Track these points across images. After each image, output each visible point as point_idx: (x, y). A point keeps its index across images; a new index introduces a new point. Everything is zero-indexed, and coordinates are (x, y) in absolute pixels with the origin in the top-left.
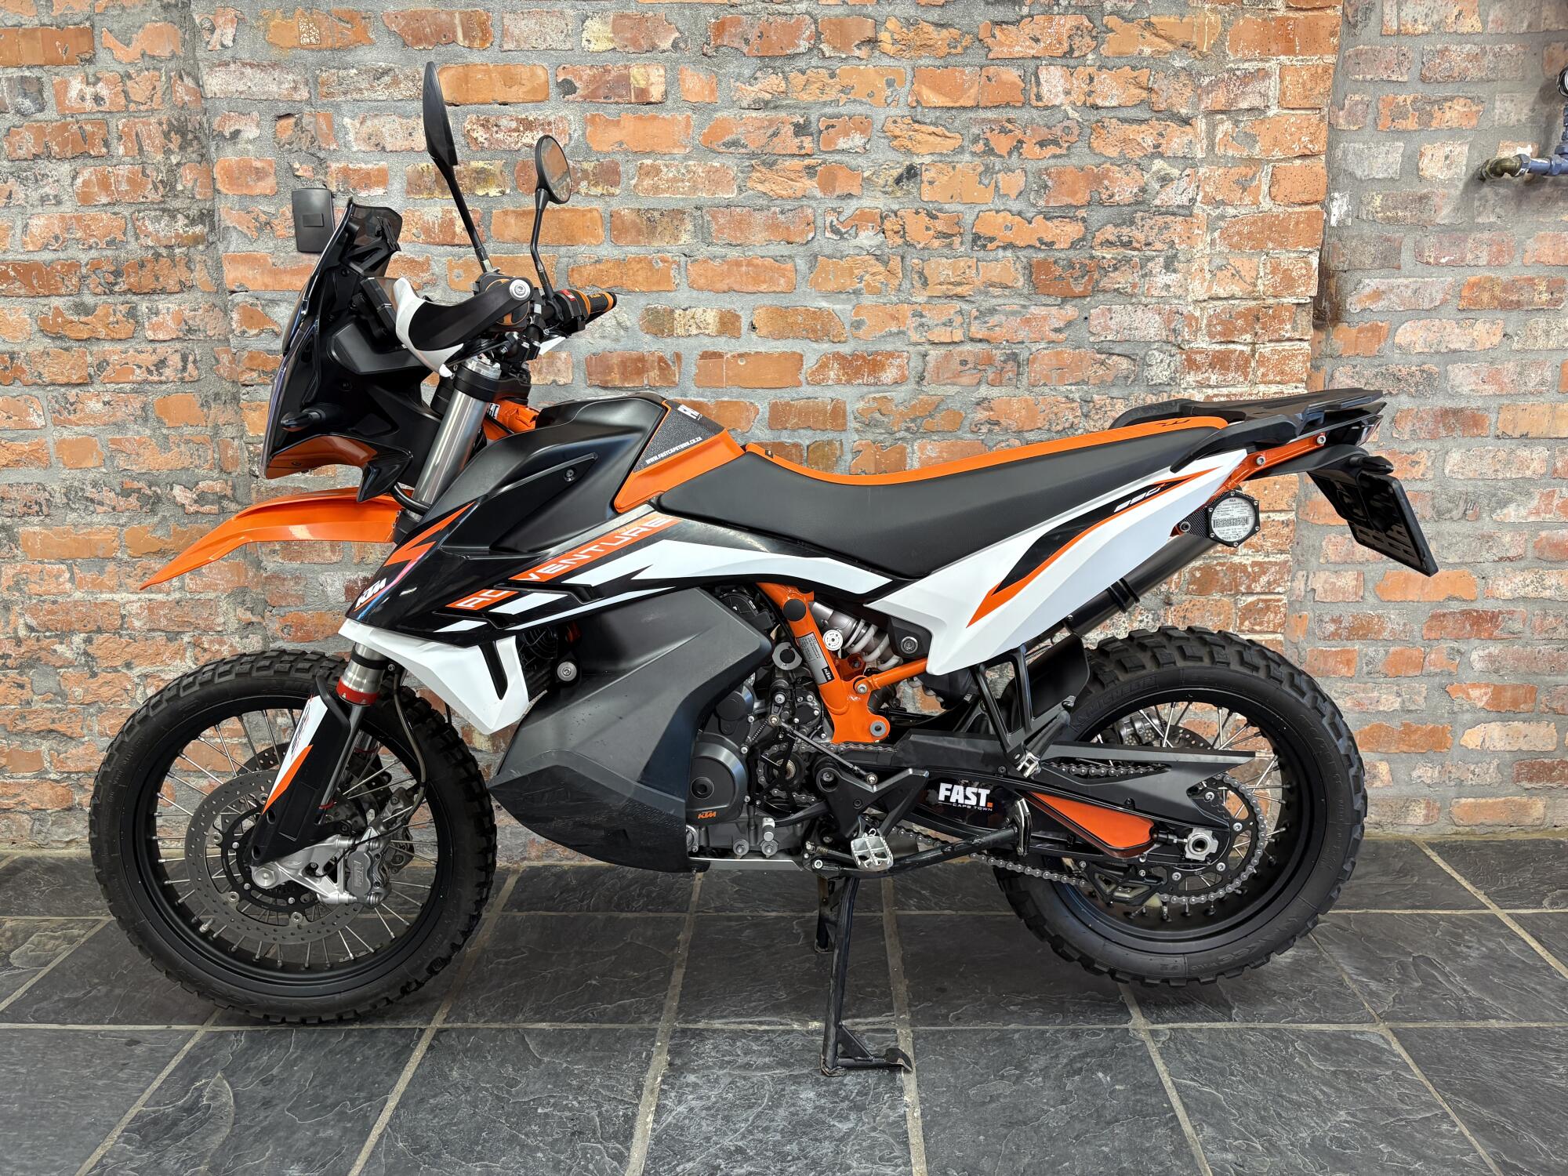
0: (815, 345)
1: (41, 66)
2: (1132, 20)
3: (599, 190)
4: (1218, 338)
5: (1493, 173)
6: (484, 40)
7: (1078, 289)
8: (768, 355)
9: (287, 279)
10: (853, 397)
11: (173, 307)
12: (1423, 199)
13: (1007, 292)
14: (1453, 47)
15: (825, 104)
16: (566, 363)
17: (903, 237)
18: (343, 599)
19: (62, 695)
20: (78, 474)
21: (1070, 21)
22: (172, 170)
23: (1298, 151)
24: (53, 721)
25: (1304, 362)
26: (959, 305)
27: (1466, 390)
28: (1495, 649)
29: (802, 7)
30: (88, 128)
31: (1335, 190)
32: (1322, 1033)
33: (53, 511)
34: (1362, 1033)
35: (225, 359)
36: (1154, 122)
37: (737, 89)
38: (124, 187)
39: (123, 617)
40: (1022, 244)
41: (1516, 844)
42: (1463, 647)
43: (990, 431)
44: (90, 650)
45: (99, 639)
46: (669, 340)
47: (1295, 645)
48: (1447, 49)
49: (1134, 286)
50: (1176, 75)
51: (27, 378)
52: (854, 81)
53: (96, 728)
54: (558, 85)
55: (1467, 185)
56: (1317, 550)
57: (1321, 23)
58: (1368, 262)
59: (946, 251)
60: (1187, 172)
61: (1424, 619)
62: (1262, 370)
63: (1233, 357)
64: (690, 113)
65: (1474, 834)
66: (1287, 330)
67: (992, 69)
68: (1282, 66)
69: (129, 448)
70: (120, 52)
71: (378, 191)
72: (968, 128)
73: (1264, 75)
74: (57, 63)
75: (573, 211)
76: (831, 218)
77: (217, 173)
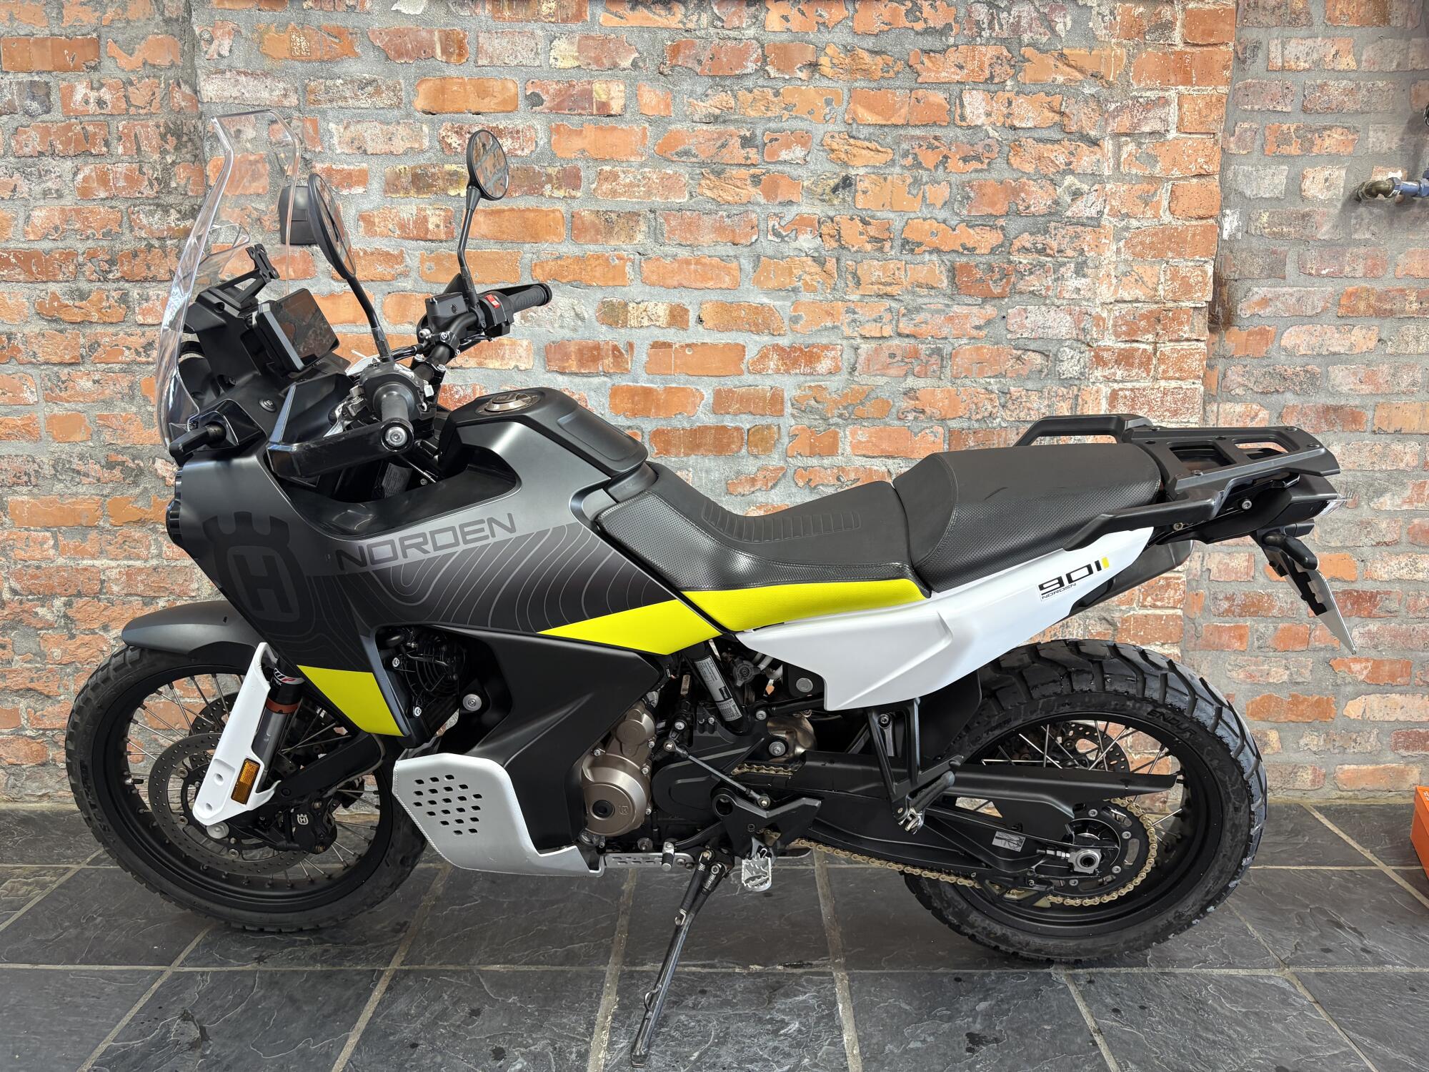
0: (756, 338)
1: (50, 72)
2: (1047, 51)
3: (561, 193)
4: (1124, 338)
5: (1367, 194)
6: (460, 55)
7: (997, 290)
8: (714, 346)
10: (790, 385)
11: (163, 294)
12: (1304, 216)
13: (933, 292)
14: (1331, 83)
15: (769, 119)
16: (528, 349)
17: (839, 240)
19: (42, 655)
20: (66, 447)
21: (990, 52)
22: (166, 169)
23: (1194, 171)
24: (32, 680)
25: (1201, 361)
26: (888, 303)
27: (1345, 389)
28: (1373, 626)
29: (751, 32)
30: (90, 128)
31: (1227, 207)
32: (1231, 977)
33: (41, 482)
34: (1270, 977)
36: (1066, 143)
37: (690, 104)
38: (122, 183)
39: (103, 582)
40: (947, 249)
41: (1395, 808)
43: (916, 418)
44: (70, 613)
45: (79, 603)
46: (623, 331)
47: (1192, 620)
48: (1325, 84)
49: (1048, 288)
50: (1086, 101)
51: (22, 357)
52: (796, 100)
54: (527, 97)
55: (1344, 205)
57: (1216, 57)
58: (1257, 272)
59: (877, 254)
60: (1096, 187)
62: (1163, 367)
63: (1137, 354)
64: (647, 125)
65: (1357, 799)
66: (1186, 332)
67: (920, 92)
68: (1180, 95)
69: (115, 423)
70: (124, 61)
71: (360, 190)
72: (898, 144)
73: (1165, 102)
74: (65, 69)
75: (537, 211)
76: (773, 222)
77: (209, 171)
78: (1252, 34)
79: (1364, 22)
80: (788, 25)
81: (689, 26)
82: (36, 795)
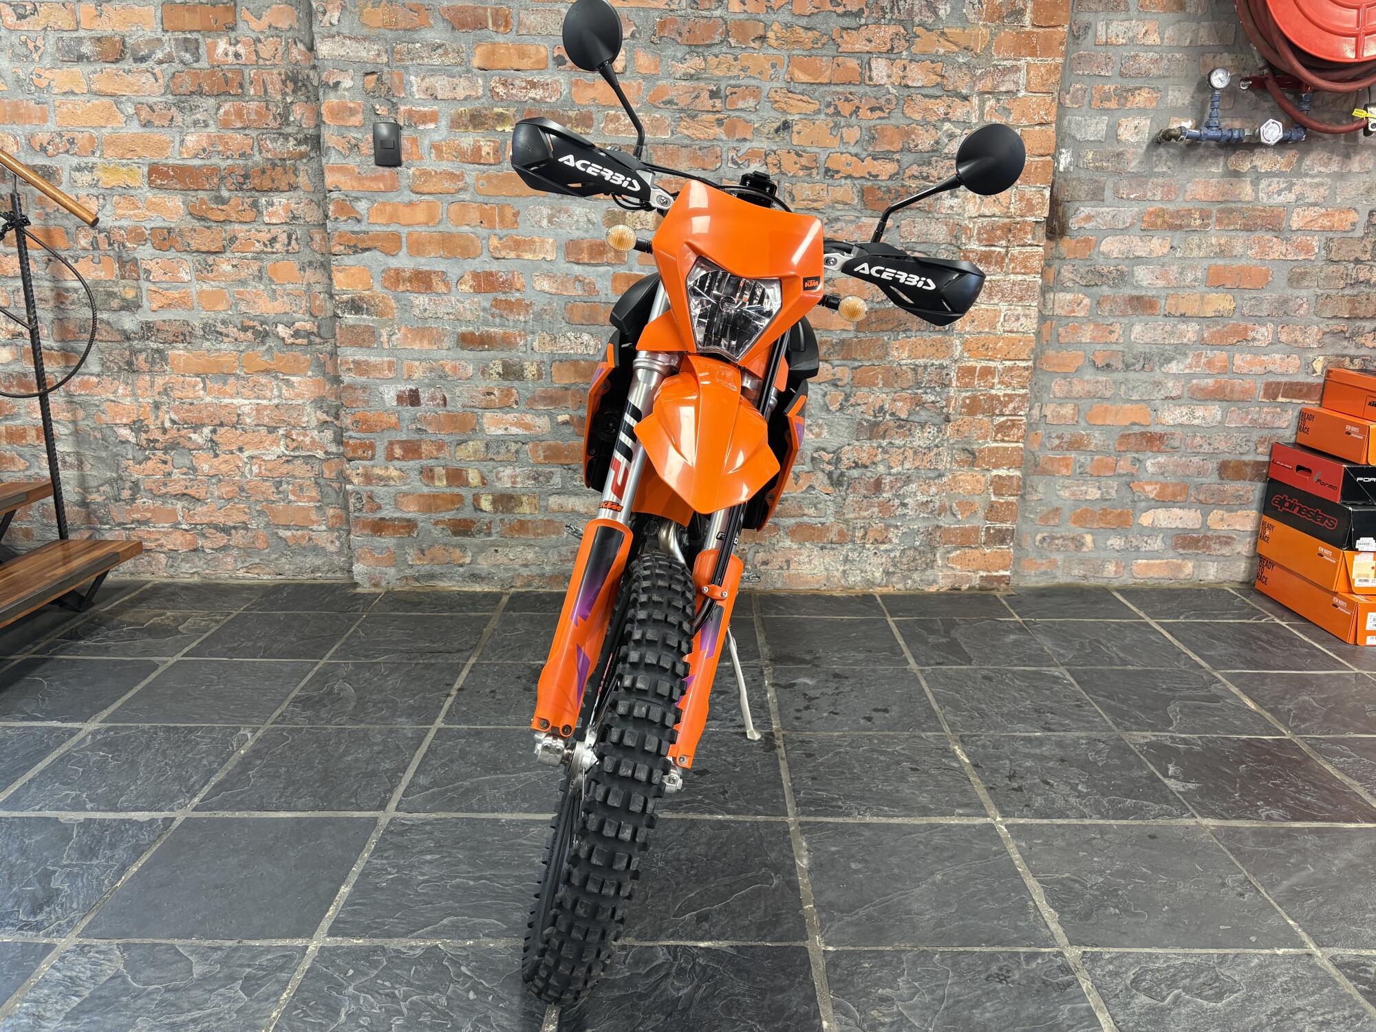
1: (199, 32)
2: (932, 30)
4: (984, 243)
5: (1165, 139)
6: (507, 24)
9: (367, 183)
11: (284, 201)
12: (1119, 155)
13: (847, 207)
14: (1142, 54)
16: (552, 245)
17: (779, 168)
18: (395, 403)
19: (194, 469)
20: (212, 315)
21: (892, 30)
22: (286, 107)
23: (1037, 119)
24: (186, 488)
25: (1040, 260)
27: (1145, 283)
28: (1161, 459)
29: (718, 13)
30: (230, 75)
31: (1063, 147)
32: (1025, 670)
33: (193, 340)
34: (1048, 671)
35: (317, 237)
36: (945, 98)
37: (673, 66)
38: (253, 117)
39: (239, 415)
40: (857, 176)
41: (1173, 590)
42: (1141, 456)
44: (215, 438)
45: (221, 430)
47: (1032, 452)
48: (1137, 55)
49: (930, 206)
50: (960, 67)
51: (180, 246)
52: (748, 64)
53: (216, 493)
54: (554, 59)
55: (1148, 147)
56: (1048, 389)
57: (1054, 36)
58: (1083, 196)
59: (807, 179)
60: (966, 131)
61: (1116, 437)
62: (1012, 265)
63: (994, 255)
64: (641, 81)
65: (1146, 583)
66: (1029, 239)
67: (840, 59)
68: (1028, 64)
69: (248, 297)
70: (254, 24)
71: (432, 126)
72: (824, 97)
73: (1016, 69)
74: (210, 30)
76: (732, 154)
77: (323, 110)
78: (1085, 17)
79: (1166, 9)
80: (745, 8)
81: (673, 7)
82: (188, 573)
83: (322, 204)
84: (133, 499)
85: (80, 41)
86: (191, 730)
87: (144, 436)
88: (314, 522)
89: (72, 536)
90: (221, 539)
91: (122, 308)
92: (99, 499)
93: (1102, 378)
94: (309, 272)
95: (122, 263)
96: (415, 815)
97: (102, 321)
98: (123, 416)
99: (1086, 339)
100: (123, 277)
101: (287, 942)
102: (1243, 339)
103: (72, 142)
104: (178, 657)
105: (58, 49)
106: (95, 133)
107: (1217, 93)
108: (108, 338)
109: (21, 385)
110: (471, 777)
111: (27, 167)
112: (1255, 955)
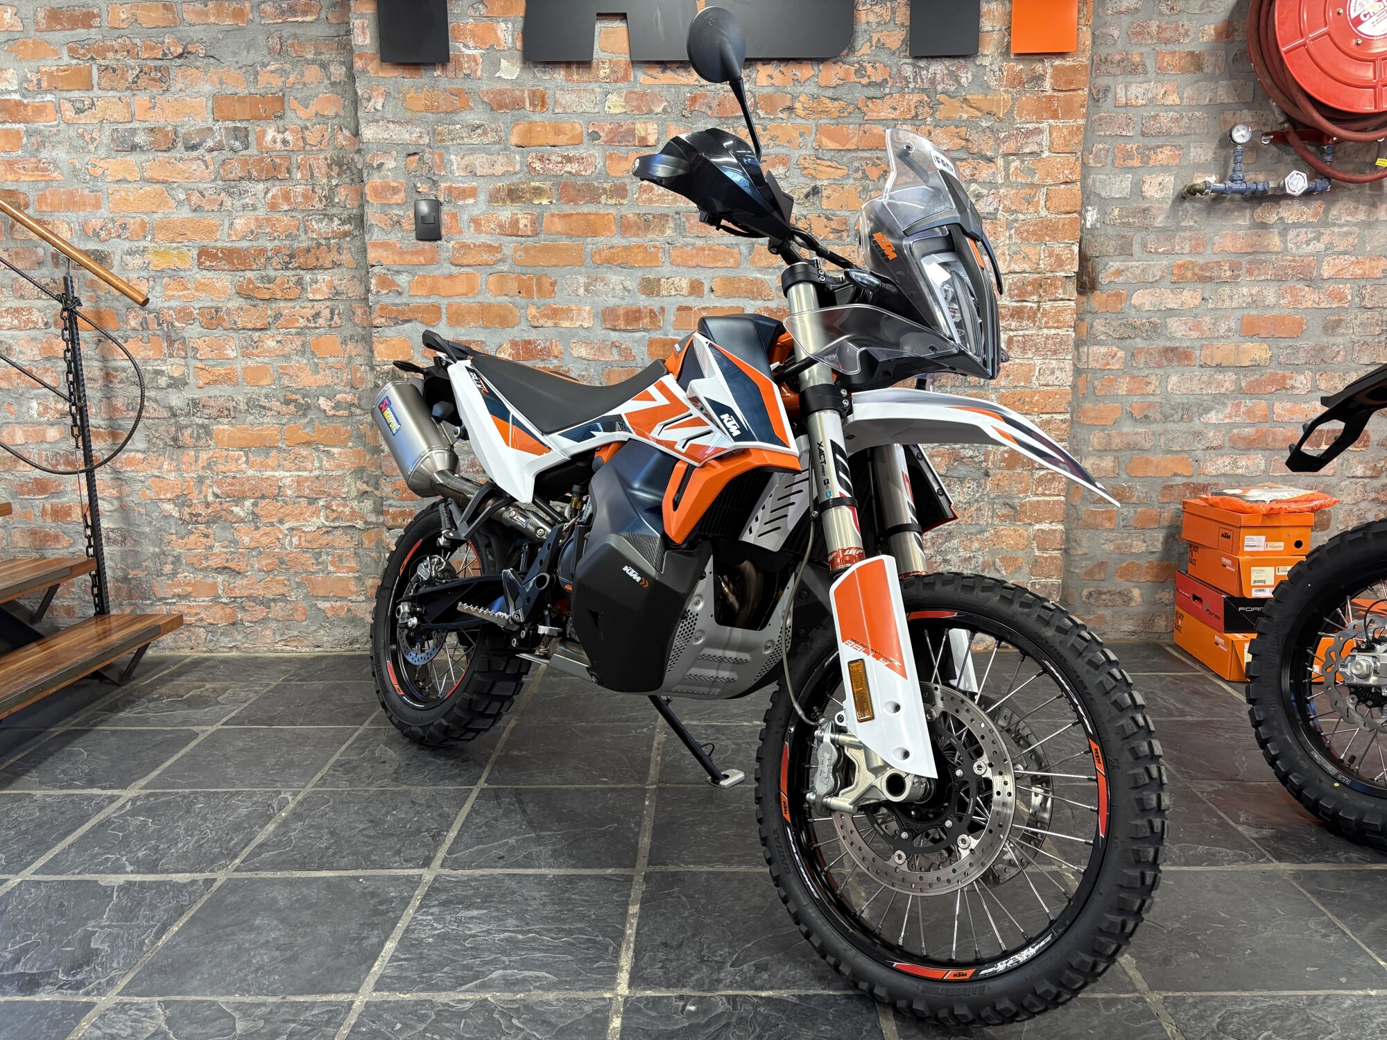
0: (752, 302)
1: (248, 120)
2: (955, 97)
3: (613, 201)
4: (1016, 298)
5: (1190, 193)
6: (543, 106)
8: (722, 308)
9: (408, 257)
11: (327, 278)
12: (1144, 210)
14: (1162, 114)
16: (589, 313)
19: (235, 542)
20: (256, 389)
21: (915, 98)
22: (331, 189)
23: (1062, 178)
24: (227, 561)
25: (1072, 315)
27: (1179, 335)
30: (278, 160)
31: (1089, 204)
33: (238, 415)
35: (359, 312)
36: (971, 160)
38: (300, 199)
39: (280, 487)
44: (256, 511)
45: (264, 502)
46: (657, 298)
47: (1074, 507)
48: (1158, 115)
50: (984, 131)
51: (226, 325)
52: (778, 133)
53: (256, 566)
54: (589, 134)
55: (1174, 202)
56: (1086, 442)
57: (1075, 99)
58: (1112, 251)
59: (838, 241)
60: (993, 191)
61: (1159, 489)
62: (1045, 319)
63: (1026, 311)
66: (1060, 294)
67: (867, 126)
68: (1051, 126)
69: (291, 372)
70: (302, 113)
71: (471, 201)
72: (851, 163)
73: (1040, 131)
74: (259, 118)
75: (597, 214)
77: (367, 190)
78: (1104, 81)
79: (1183, 71)
80: (773, 81)
82: (227, 648)
83: (365, 281)
84: (174, 573)
85: (134, 132)
86: (233, 795)
87: (187, 510)
88: (352, 593)
89: (112, 612)
90: (260, 612)
91: (169, 386)
92: (141, 575)
93: (1141, 429)
94: (350, 345)
95: (171, 343)
96: (460, 872)
97: (150, 399)
98: (167, 491)
99: (1122, 391)
100: (171, 356)
101: (332, 997)
102: (1282, 386)
103: (124, 227)
104: (218, 726)
105: (113, 140)
106: (146, 219)
107: (1239, 147)
108: (156, 415)
109: (68, 463)
110: (517, 834)
111: (80, 251)
112: (1347, 996)
